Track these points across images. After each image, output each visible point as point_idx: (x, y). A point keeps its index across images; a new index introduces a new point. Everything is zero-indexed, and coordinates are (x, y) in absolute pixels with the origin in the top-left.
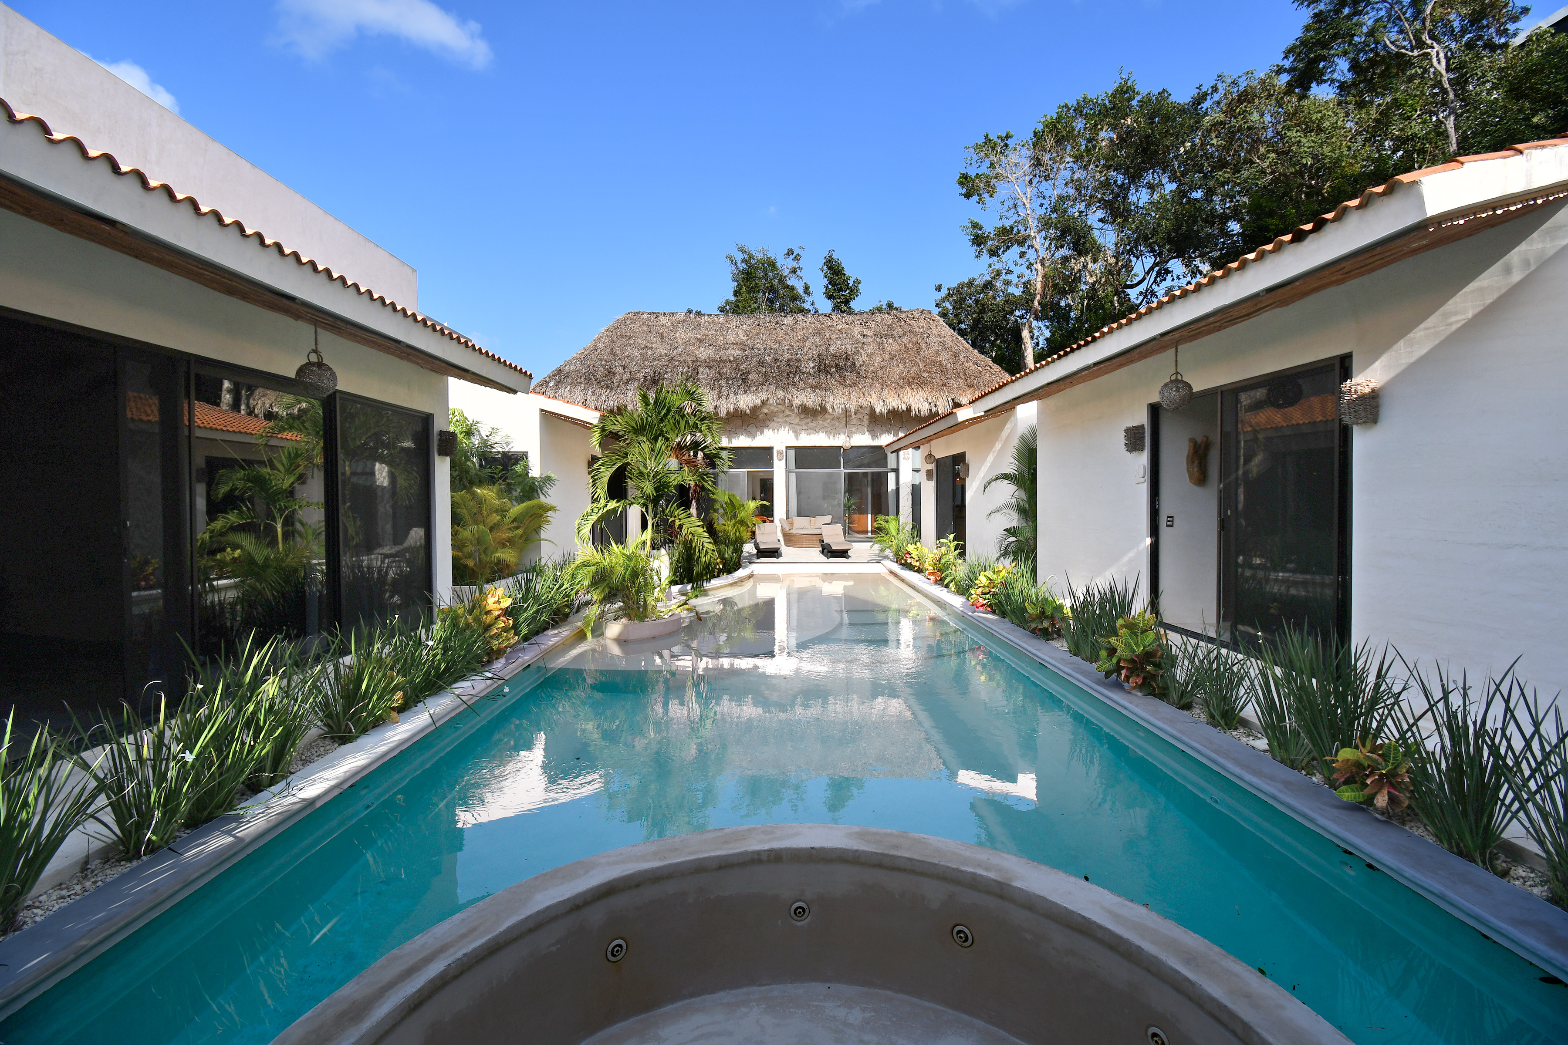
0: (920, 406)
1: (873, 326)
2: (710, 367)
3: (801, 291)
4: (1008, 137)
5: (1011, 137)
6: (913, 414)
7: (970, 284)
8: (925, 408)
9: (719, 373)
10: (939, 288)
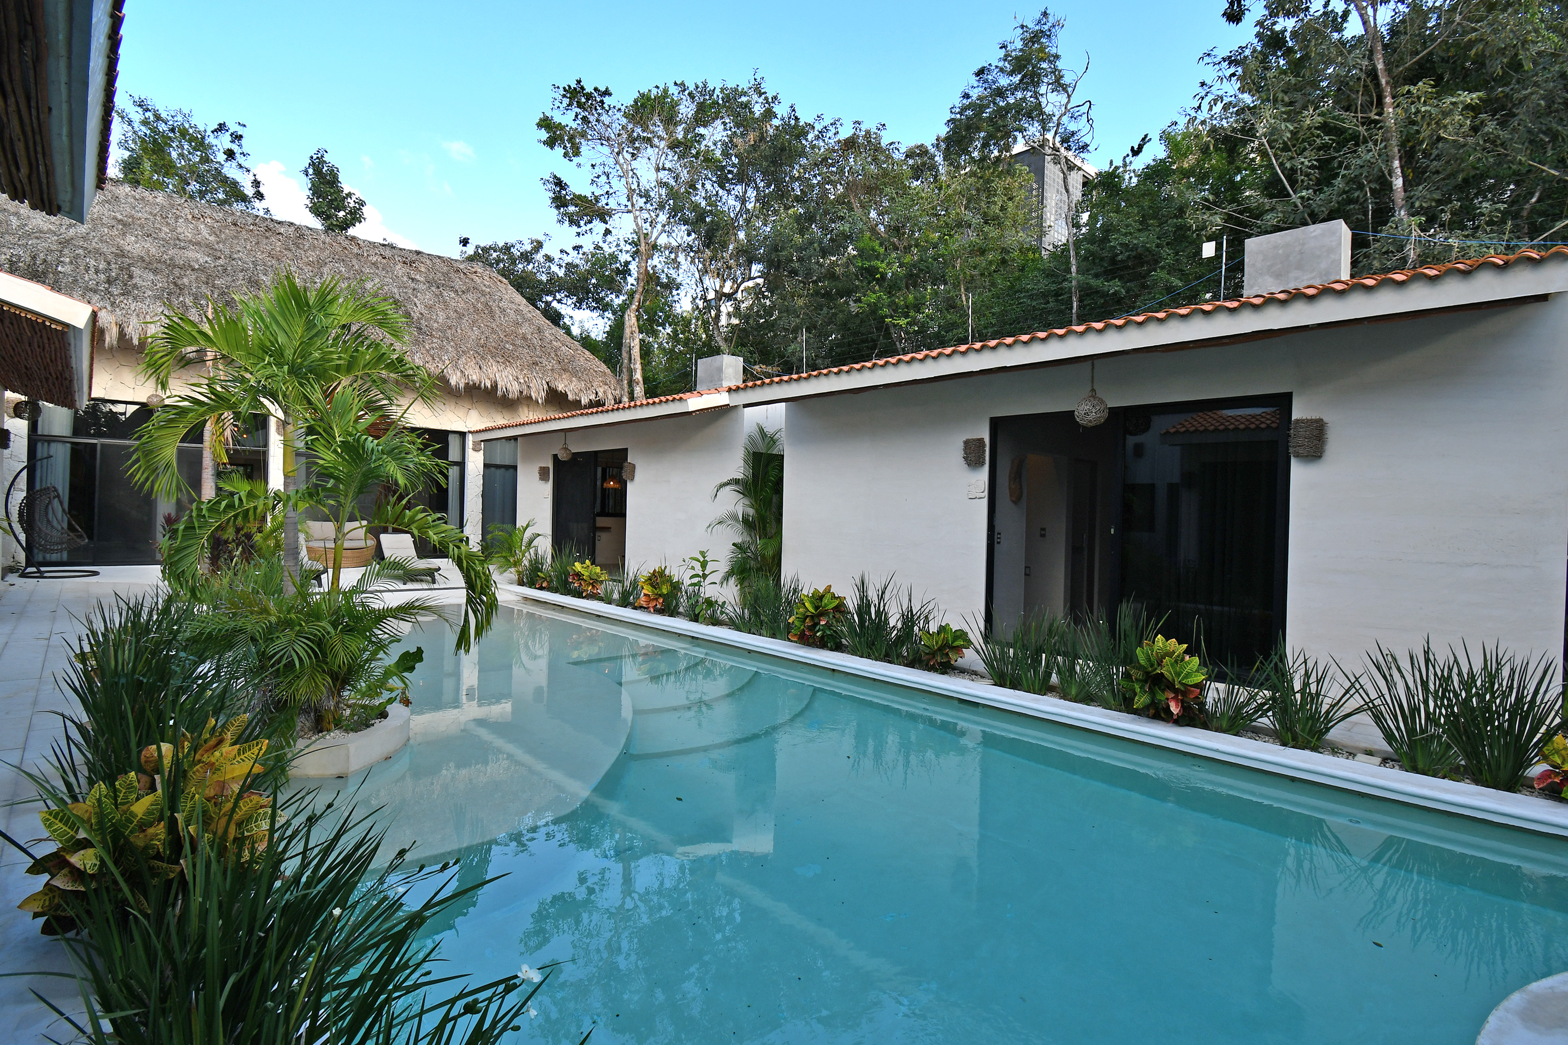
0: (509, 385)
1: (423, 270)
2: (155, 272)
3: (249, 191)
4: (607, 93)
5: (610, 95)
6: (499, 393)
7: (507, 248)
8: (514, 389)
9: (175, 284)
10: (465, 242)
